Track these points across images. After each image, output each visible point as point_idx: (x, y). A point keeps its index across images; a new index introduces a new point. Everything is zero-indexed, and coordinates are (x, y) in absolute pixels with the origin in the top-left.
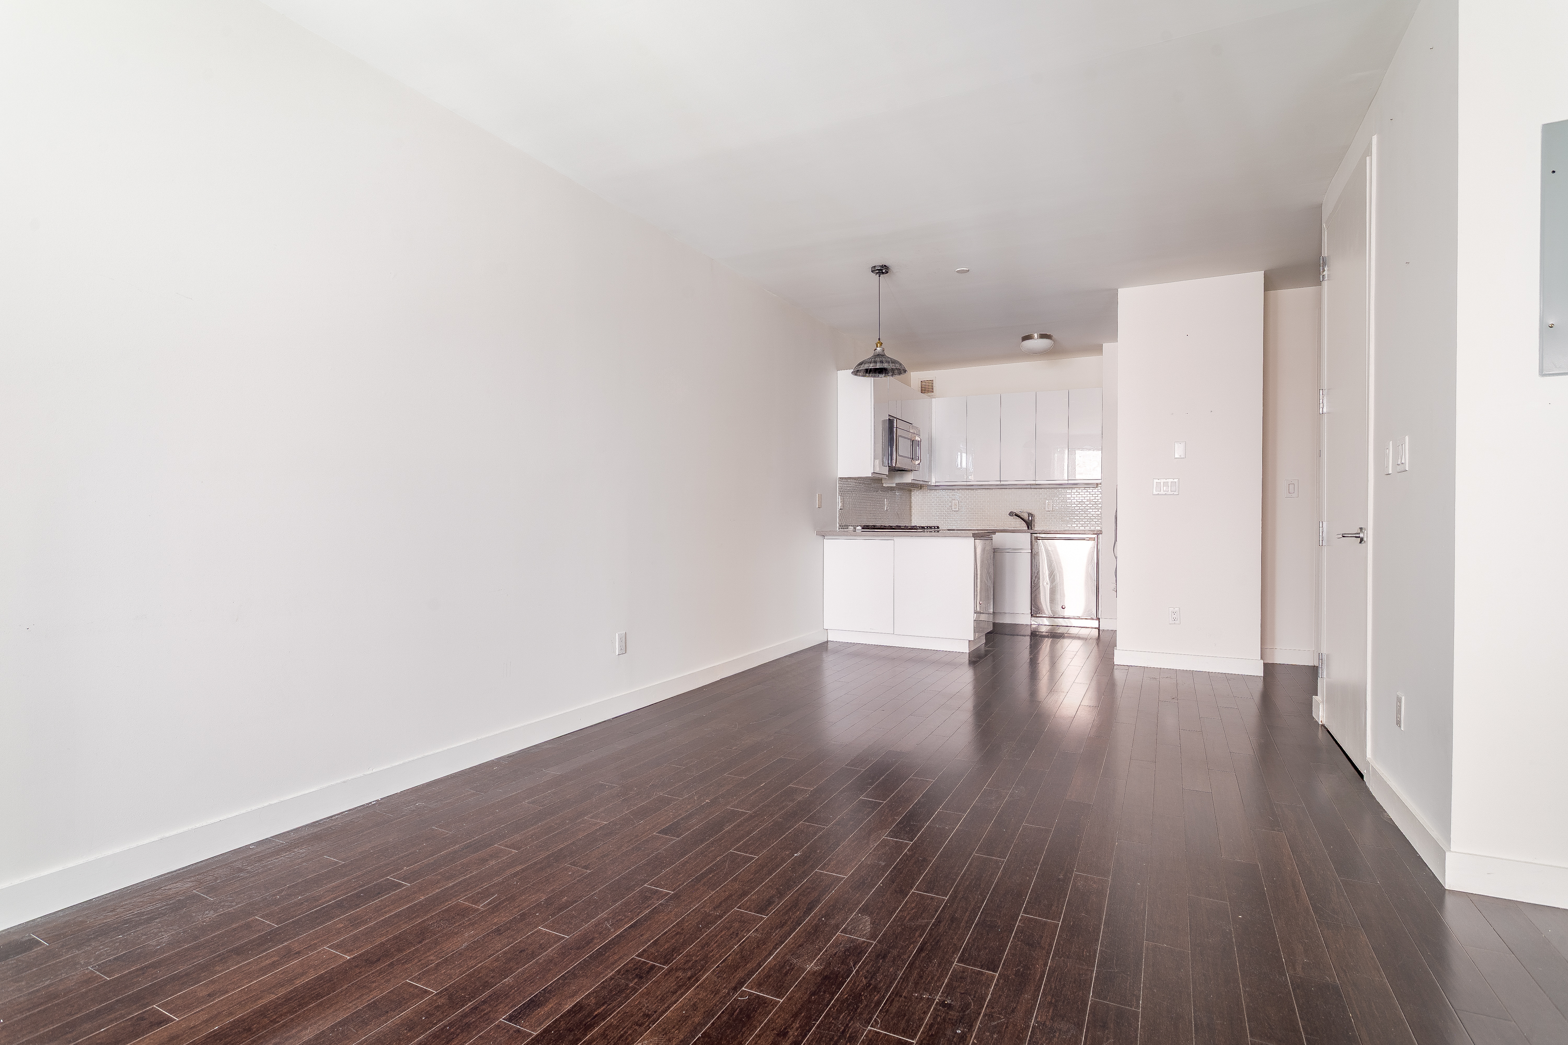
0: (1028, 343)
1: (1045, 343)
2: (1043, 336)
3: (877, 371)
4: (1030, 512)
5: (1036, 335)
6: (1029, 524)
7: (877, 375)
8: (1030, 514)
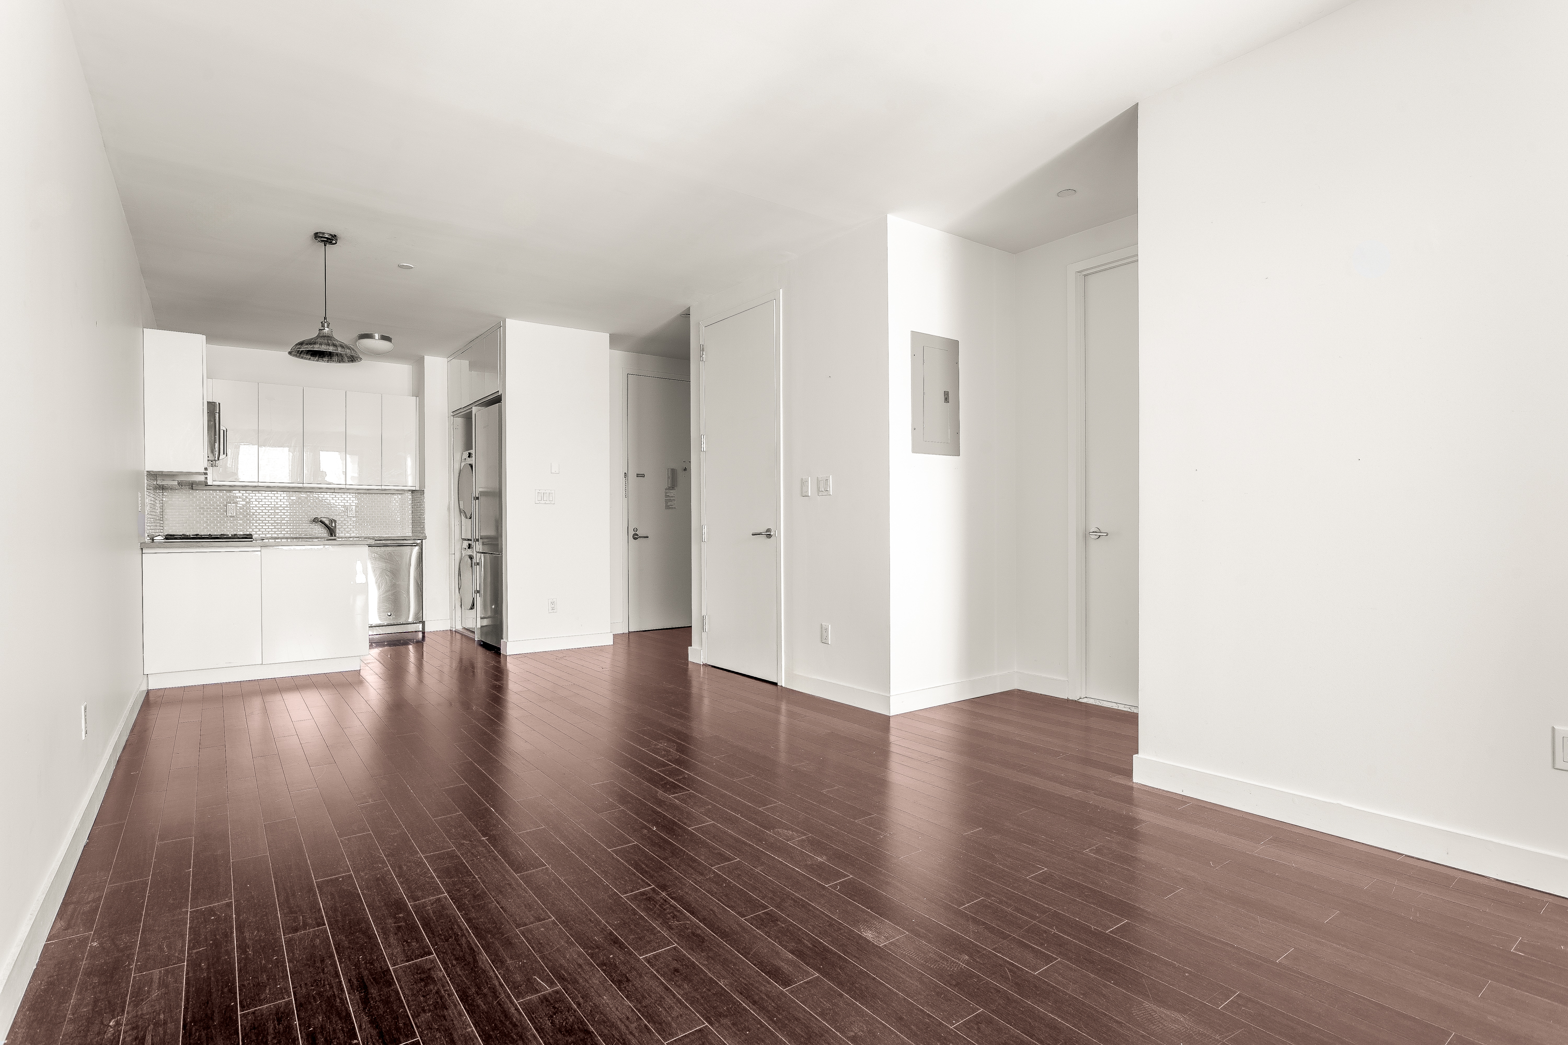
0: (366, 342)
1: (385, 345)
2: (384, 338)
3: (311, 353)
4: (331, 517)
5: (377, 336)
6: (331, 531)
7: (309, 357)
8: (332, 521)
